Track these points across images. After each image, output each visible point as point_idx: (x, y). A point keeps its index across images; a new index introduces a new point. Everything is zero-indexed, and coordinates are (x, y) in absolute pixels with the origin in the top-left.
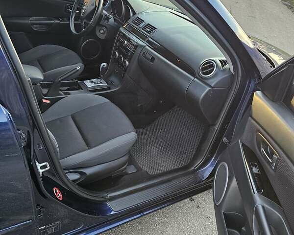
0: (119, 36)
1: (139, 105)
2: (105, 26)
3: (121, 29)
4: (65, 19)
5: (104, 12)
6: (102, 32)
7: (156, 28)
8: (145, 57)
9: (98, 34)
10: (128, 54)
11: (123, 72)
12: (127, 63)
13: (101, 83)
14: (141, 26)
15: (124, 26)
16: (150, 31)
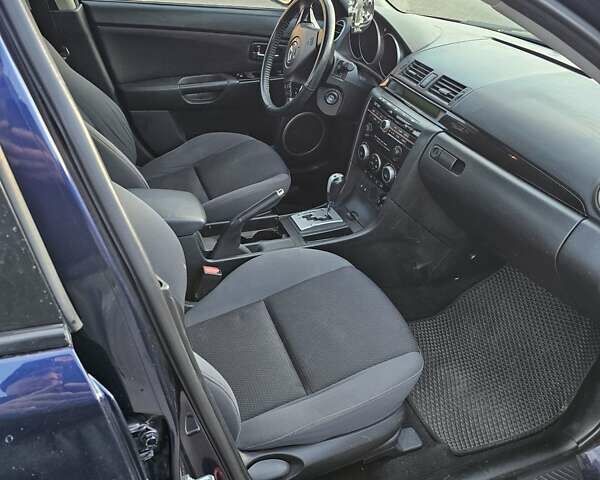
0: (370, 108)
1: (419, 267)
2: (337, 88)
3: (377, 92)
4: (250, 75)
5: (337, 55)
6: (330, 100)
7: (464, 87)
8: (437, 159)
9: (321, 104)
10: (393, 151)
11: (382, 192)
12: (392, 172)
13: (330, 218)
14: (424, 84)
15: (384, 84)
16: (448, 95)
